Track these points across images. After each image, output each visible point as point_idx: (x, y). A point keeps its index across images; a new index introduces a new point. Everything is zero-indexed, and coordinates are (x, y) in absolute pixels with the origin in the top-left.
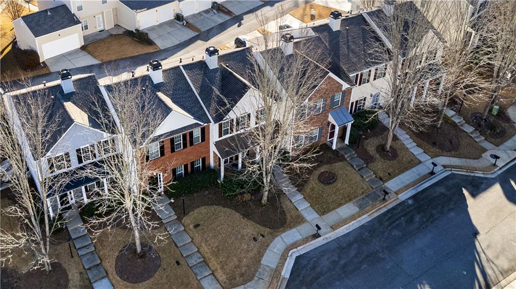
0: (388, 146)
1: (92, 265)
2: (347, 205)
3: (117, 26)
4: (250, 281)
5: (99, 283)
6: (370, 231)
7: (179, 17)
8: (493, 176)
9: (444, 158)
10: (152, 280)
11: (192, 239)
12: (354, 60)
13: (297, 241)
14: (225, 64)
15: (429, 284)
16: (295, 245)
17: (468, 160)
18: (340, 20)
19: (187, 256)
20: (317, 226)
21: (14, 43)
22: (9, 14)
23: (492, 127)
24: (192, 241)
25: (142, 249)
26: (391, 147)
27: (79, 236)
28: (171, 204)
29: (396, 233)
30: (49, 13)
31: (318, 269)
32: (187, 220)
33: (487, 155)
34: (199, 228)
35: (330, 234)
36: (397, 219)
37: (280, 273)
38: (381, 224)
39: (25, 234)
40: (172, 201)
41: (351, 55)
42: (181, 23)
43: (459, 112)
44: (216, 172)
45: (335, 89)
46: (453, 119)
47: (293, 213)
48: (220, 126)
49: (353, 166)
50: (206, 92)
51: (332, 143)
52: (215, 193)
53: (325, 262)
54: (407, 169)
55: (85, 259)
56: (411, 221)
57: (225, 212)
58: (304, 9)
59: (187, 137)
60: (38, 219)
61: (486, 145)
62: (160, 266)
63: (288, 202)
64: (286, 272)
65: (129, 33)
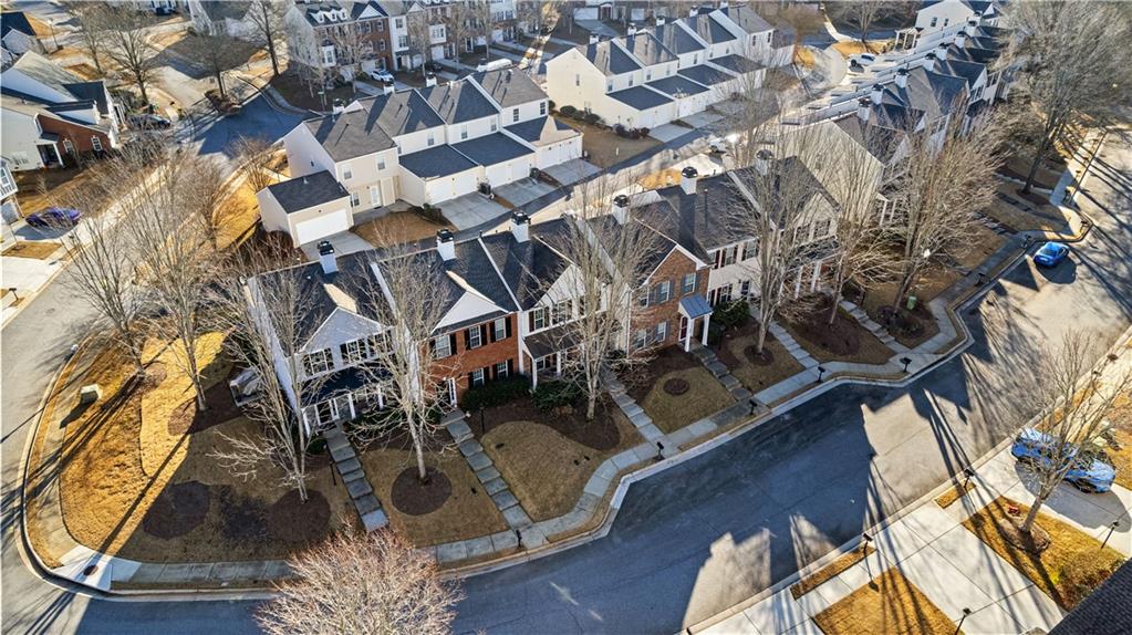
0: (760, 347)
1: (361, 494)
2: (701, 421)
3: (399, 201)
4: (568, 512)
5: (369, 515)
6: (731, 452)
7: (484, 189)
8: (902, 386)
9: (838, 364)
10: (439, 510)
11: (493, 461)
12: (715, 232)
13: (634, 465)
14: (539, 236)
15: (804, 515)
16: (629, 470)
17: (870, 366)
18: (695, 179)
19: (487, 483)
20: (659, 444)
21: (259, 224)
22: (251, 186)
23: (906, 325)
24: (493, 465)
25: (427, 474)
26: (763, 349)
27: (344, 458)
28: (466, 419)
29: (765, 454)
30: (305, 182)
31: (659, 498)
32: (486, 439)
33: (896, 361)
34: (504, 448)
35: (677, 457)
36: (768, 438)
37: (609, 503)
38: (746, 444)
39: (273, 441)
40: (468, 415)
41: (710, 225)
42: (487, 197)
43: (861, 305)
44: (527, 379)
45: (686, 269)
46: (852, 314)
47: (628, 430)
48: (531, 314)
49: (711, 373)
50: (512, 271)
51: (684, 343)
52: (525, 406)
53: (669, 490)
54: (785, 377)
55: (351, 487)
56: (786, 439)
57: (537, 430)
58: (659, 177)
59: (487, 330)
60: (290, 428)
61: (896, 347)
62: (450, 494)
63: (622, 417)
64: (616, 502)
65: (416, 210)
